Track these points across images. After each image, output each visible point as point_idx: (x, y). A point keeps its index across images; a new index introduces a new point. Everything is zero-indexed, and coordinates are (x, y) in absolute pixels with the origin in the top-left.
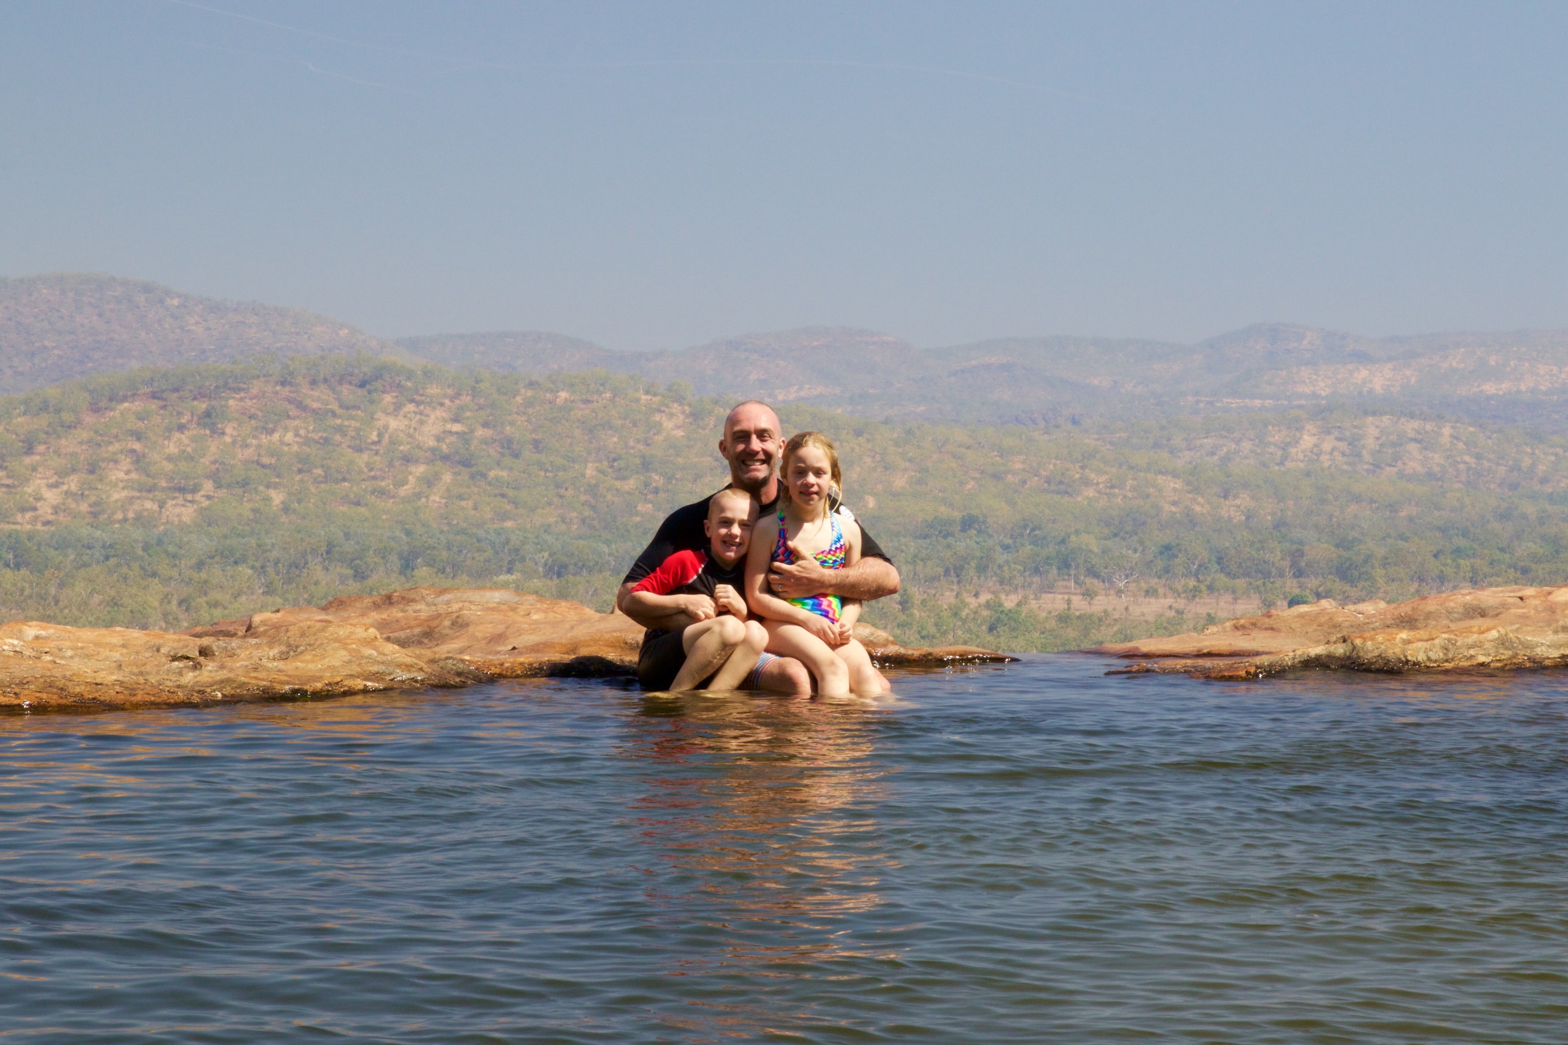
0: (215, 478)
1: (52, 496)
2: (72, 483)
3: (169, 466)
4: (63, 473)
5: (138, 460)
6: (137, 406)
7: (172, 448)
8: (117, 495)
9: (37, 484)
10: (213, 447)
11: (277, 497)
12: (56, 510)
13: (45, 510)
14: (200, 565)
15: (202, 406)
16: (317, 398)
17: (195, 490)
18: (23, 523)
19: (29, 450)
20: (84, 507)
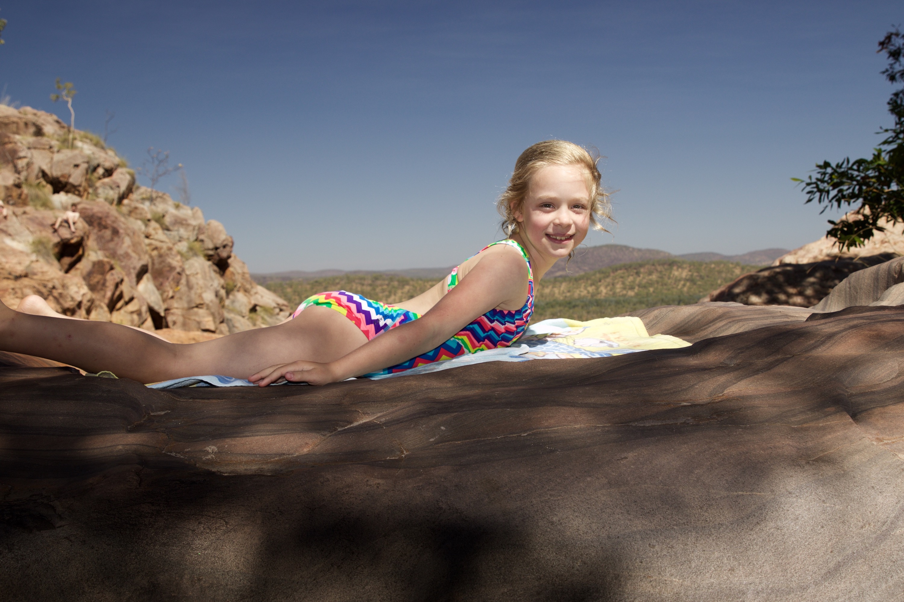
0: (639, 286)
1: (605, 291)
3: (629, 284)
4: (607, 286)
5: (622, 283)
6: (622, 271)
7: (629, 280)
8: (618, 290)
9: (602, 289)
11: (652, 290)
12: (605, 294)
13: (603, 294)
15: (636, 271)
17: (634, 289)
18: (599, 296)
20: (611, 293)
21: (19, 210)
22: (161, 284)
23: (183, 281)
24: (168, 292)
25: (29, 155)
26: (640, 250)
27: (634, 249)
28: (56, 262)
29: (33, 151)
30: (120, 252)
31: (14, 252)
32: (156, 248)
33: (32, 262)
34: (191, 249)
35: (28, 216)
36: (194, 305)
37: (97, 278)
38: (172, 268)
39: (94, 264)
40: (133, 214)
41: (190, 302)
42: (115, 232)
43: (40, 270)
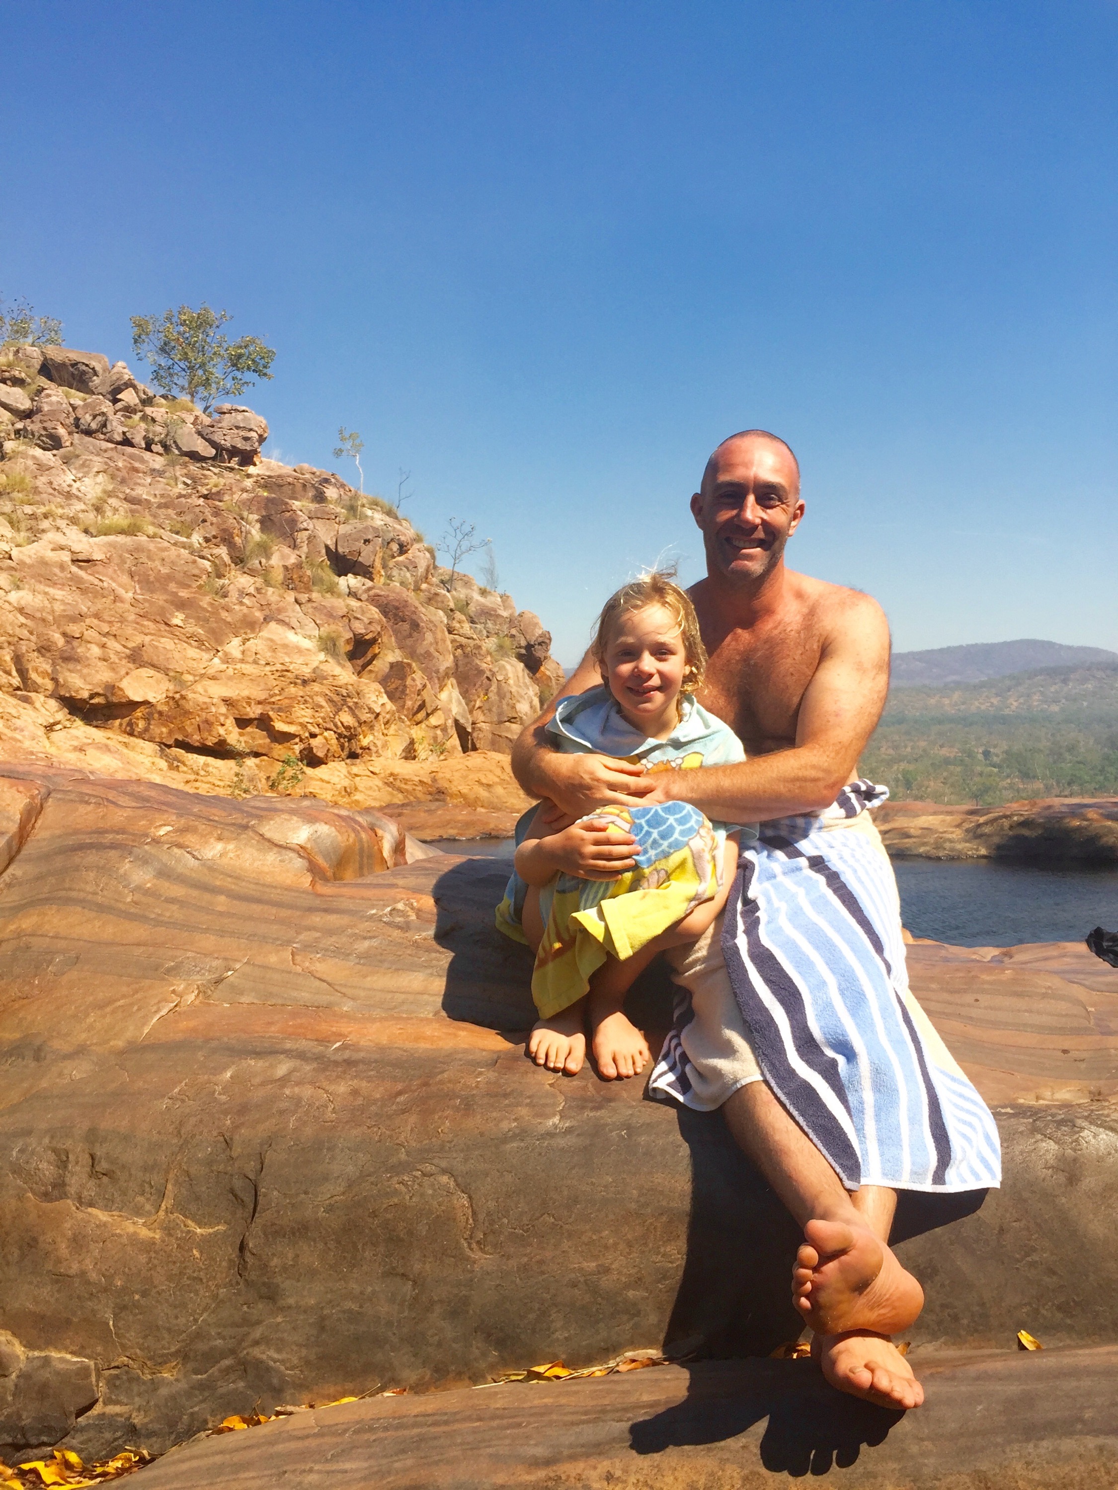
0: (1066, 699)
1: (1015, 704)
2: (1022, 700)
3: (1051, 695)
4: (1020, 697)
5: (1042, 693)
6: (1042, 677)
7: (1052, 689)
8: (1036, 703)
9: (1011, 700)
10: (1066, 689)
11: (1085, 704)
12: (1017, 707)
13: (1013, 708)
14: (1059, 723)
15: (1063, 677)
16: (1099, 674)
17: (1059, 701)
18: (1007, 712)
19: (1009, 690)
20: (1025, 707)
21: (304, 597)
22: (467, 691)
23: (494, 688)
24: (475, 701)
25: (311, 527)
26: (1069, 648)
27: (1061, 646)
28: (348, 664)
29: (315, 521)
30: (420, 650)
31: (300, 651)
32: (461, 646)
33: (321, 662)
34: (501, 647)
35: (314, 605)
36: (506, 719)
37: (395, 684)
38: (481, 672)
39: (392, 665)
40: (432, 602)
41: (500, 714)
42: (415, 626)
43: (331, 673)
